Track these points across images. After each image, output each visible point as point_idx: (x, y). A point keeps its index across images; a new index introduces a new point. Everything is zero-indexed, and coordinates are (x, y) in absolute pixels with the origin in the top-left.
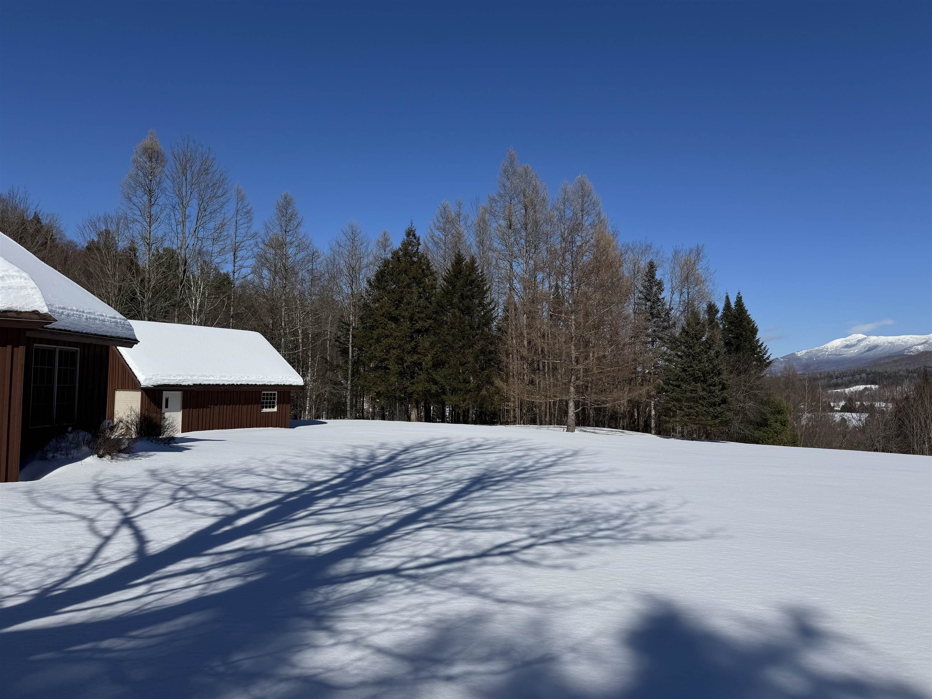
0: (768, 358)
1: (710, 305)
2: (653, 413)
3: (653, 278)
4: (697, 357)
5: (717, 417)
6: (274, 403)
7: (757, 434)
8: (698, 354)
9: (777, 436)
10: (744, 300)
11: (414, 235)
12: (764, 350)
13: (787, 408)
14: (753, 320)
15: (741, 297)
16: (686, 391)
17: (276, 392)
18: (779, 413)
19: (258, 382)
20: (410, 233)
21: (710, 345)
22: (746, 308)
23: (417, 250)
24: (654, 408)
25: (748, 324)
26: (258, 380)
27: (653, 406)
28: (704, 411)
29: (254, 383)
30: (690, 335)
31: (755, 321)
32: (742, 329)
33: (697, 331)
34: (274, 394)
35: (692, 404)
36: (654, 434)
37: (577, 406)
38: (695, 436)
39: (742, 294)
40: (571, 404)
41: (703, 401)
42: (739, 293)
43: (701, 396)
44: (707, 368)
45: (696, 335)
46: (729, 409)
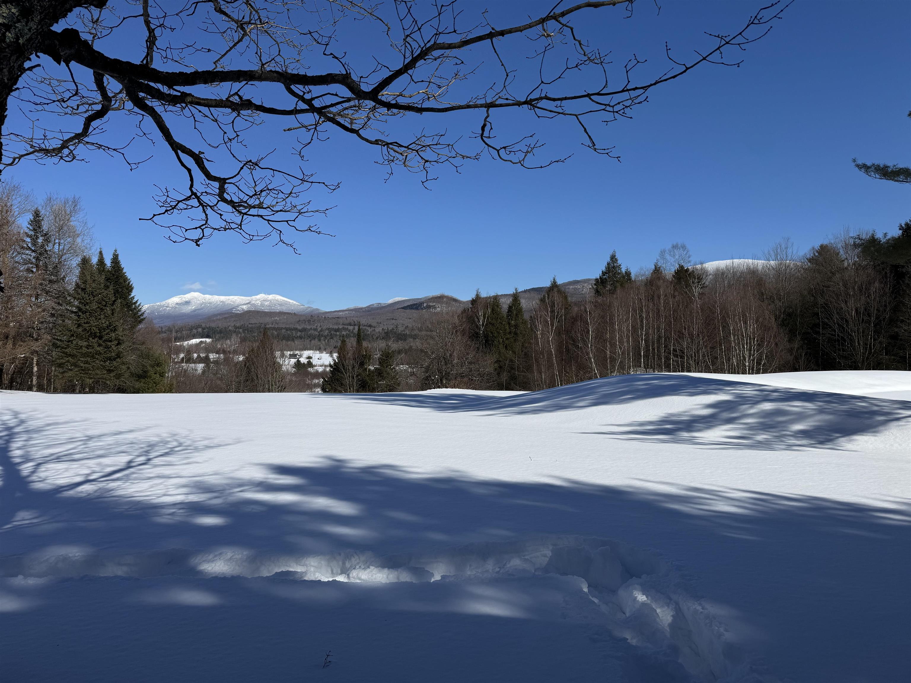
0: (142, 315)
2: (35, 369)
4: (93, 313)
5: (112, 371)
7: (137, 385)
8: (94, 311)
9: (156, 386)
10: (120, 258)
12: (139, 306)
13: (165, 361)
14: (129, 278)
15: (118, 255)
16: (82, 346)
18: (158, 366)
21: (106, 302)
22: (122, 266)
25: (124, 282)
27: (35, 363)
28: (101, 365)
30: (87, 291)
31: (131, 279)
32: (119, 285)
33: (93, 288)
35: (89, 359)
36: (35, 391)
38: (87, 390)
39: (118, 252)
41: (99, 355)
42: (116, 251)
43: (97, 351)
44: (104, 325)
45: (92, 293)
46: (123, 363)
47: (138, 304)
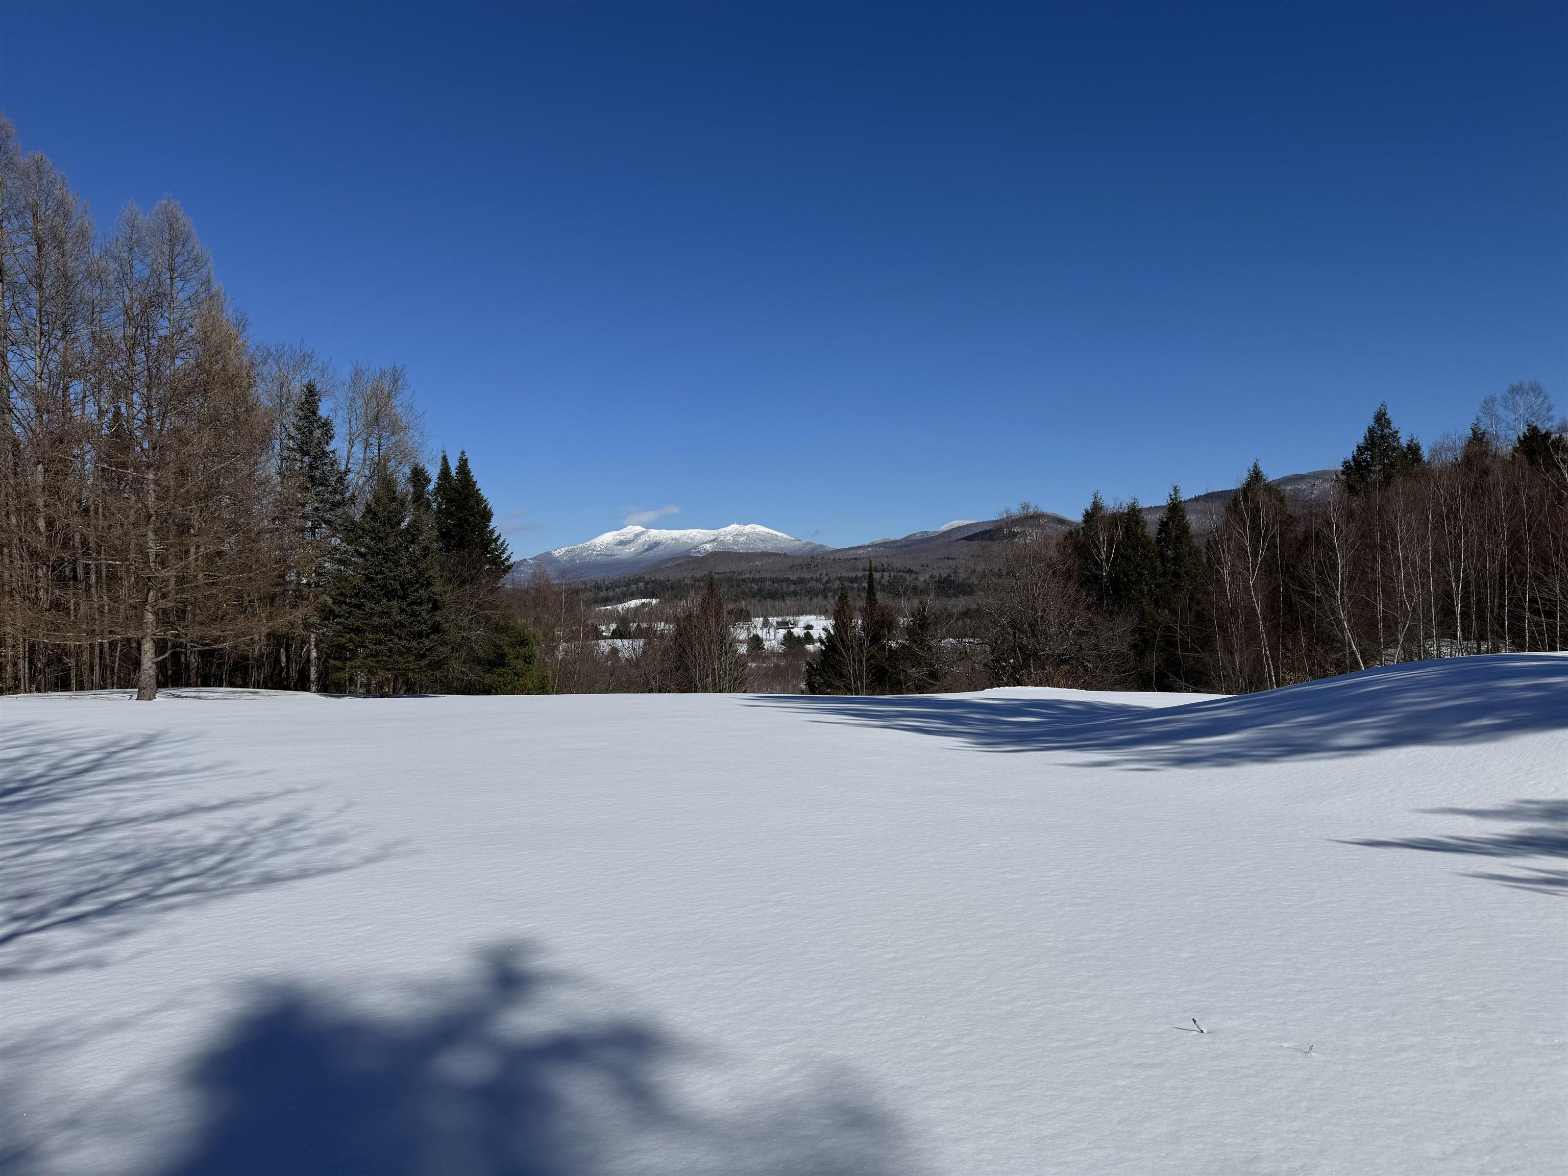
0: (507, 559)
1: (416, 469)
2: (314, 654)
3: (314, 414)
4: (392, 556)
5: (423, 656)
7: (488, 679)
8: (393, 552)
9: (518, 680)
10: (471, 465)
12: (502, 545)
13: (534, 637)
14: (485, 498)
15: (466, 460)
16: (372, 614)
18: (522, 644)
21: (413, 535)
22: (474, 479)
24: (316, 646)
25: (478, 505)
27: (313, 643)
28: (403, 646)
30: (379, 518)
31: (488, 500)
32: (468, 511)
33: (391, 512)
35: (382, 636)
36: (315, 692)
37: (160, 646)
38: (387, 690)
39: (467, 455)
40: (148, 647)
41: (400, 630)
42: (463, 453)
43: (397, 622)
44: (408, 576)
45: (389, 519)
46: (444, 642)
47: (500, 541)
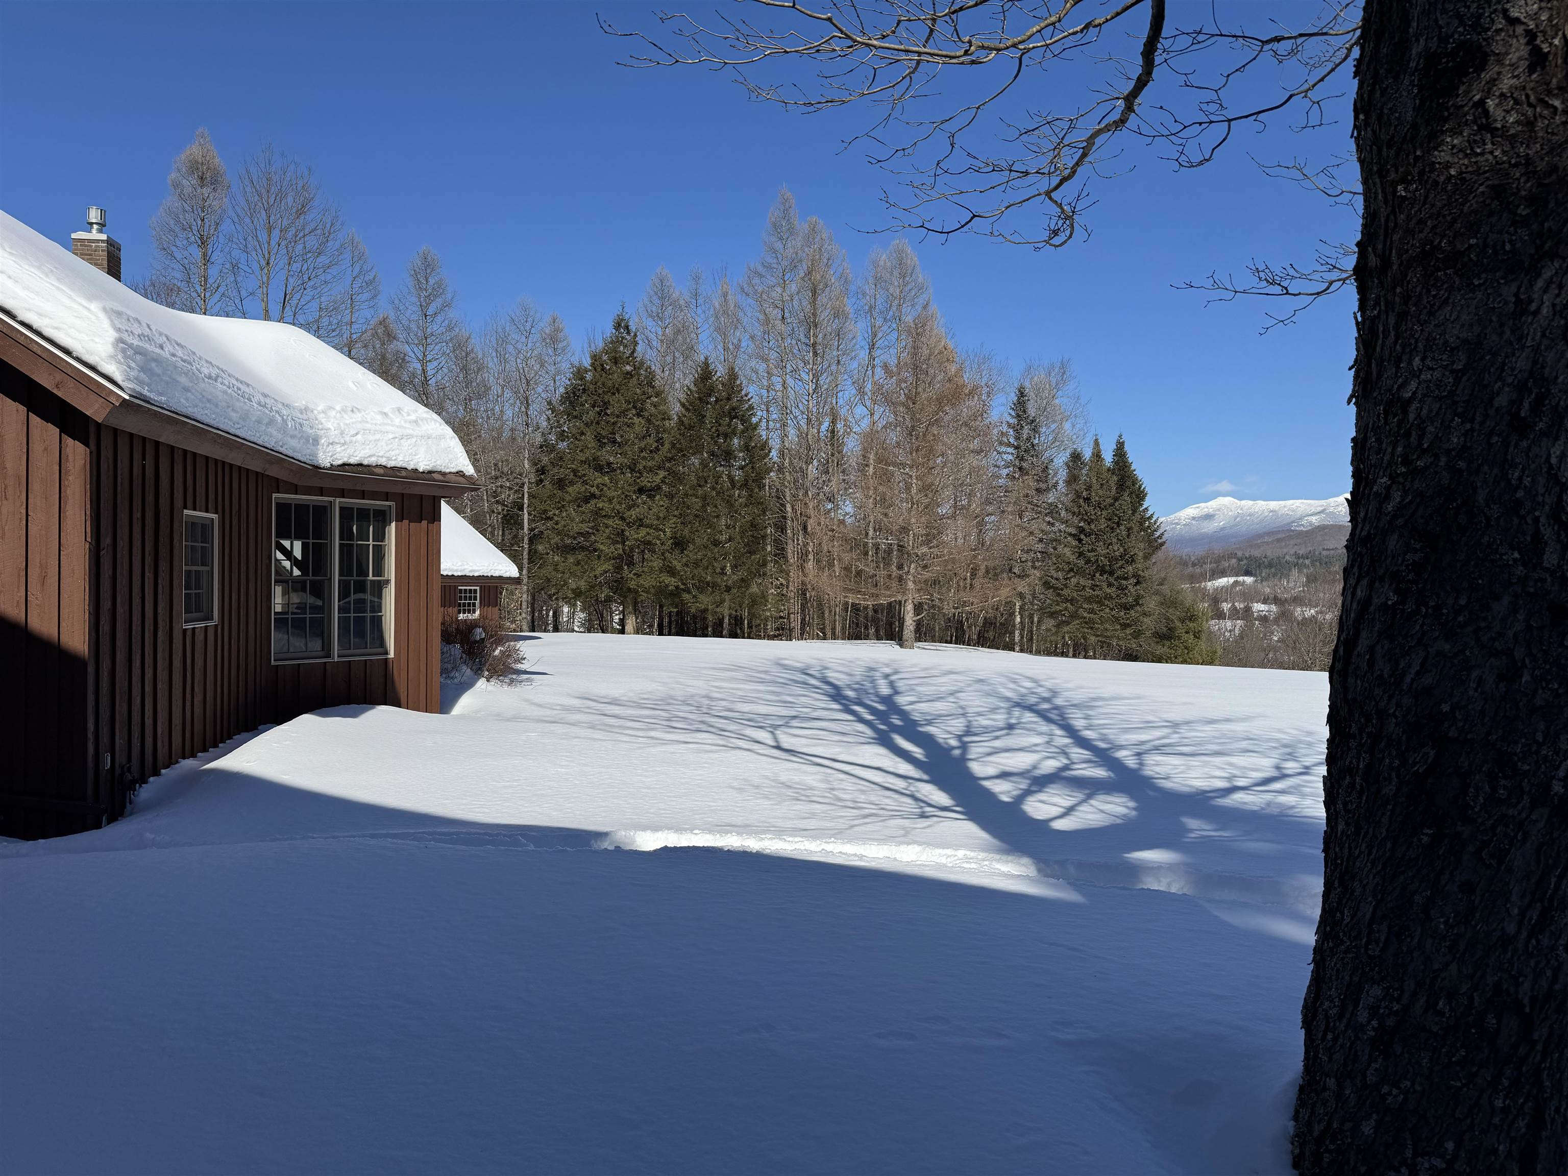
0: (1160, 537)
1: (1074, 454)
2: (1018, 619)
3: (1025, 412)
4: (1101, 535)
5: (1128, 626)
6: (474, 605)
7: (1160, 650)
8: (1102, 532)
9: (1188, 653)
10: (1126, 448)
11: (627, 327)
12: (1155, 523)
14: (1139, 478)
15: (1123, 443)
16: (1084, 586)
17: (478, 588)
18: (1191, 620)
19: (457, 571)
20: (621, 324)
22: (1130, 460)
23: (633, 352)
24: (1019, 613)
26: (455, 568)
27: (1018, 610)
28: (1112, 616)
29: (450, 574)
31: (1142, 480)
33: (1100, 497)
34: (475, 591)
35: (1095, 606)
36: (1019, 652)
37: (918, 608)
39: (1124, 438)
40: (910, 607)
41: (1109, 601)
42: (1120, 436)
43: (1107, 594)
44: (1117, 553)
45: (1099, 503)
46: (1145, 614)
47: (1154, 519)
